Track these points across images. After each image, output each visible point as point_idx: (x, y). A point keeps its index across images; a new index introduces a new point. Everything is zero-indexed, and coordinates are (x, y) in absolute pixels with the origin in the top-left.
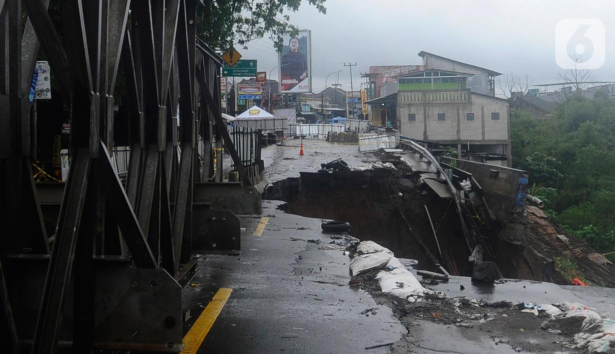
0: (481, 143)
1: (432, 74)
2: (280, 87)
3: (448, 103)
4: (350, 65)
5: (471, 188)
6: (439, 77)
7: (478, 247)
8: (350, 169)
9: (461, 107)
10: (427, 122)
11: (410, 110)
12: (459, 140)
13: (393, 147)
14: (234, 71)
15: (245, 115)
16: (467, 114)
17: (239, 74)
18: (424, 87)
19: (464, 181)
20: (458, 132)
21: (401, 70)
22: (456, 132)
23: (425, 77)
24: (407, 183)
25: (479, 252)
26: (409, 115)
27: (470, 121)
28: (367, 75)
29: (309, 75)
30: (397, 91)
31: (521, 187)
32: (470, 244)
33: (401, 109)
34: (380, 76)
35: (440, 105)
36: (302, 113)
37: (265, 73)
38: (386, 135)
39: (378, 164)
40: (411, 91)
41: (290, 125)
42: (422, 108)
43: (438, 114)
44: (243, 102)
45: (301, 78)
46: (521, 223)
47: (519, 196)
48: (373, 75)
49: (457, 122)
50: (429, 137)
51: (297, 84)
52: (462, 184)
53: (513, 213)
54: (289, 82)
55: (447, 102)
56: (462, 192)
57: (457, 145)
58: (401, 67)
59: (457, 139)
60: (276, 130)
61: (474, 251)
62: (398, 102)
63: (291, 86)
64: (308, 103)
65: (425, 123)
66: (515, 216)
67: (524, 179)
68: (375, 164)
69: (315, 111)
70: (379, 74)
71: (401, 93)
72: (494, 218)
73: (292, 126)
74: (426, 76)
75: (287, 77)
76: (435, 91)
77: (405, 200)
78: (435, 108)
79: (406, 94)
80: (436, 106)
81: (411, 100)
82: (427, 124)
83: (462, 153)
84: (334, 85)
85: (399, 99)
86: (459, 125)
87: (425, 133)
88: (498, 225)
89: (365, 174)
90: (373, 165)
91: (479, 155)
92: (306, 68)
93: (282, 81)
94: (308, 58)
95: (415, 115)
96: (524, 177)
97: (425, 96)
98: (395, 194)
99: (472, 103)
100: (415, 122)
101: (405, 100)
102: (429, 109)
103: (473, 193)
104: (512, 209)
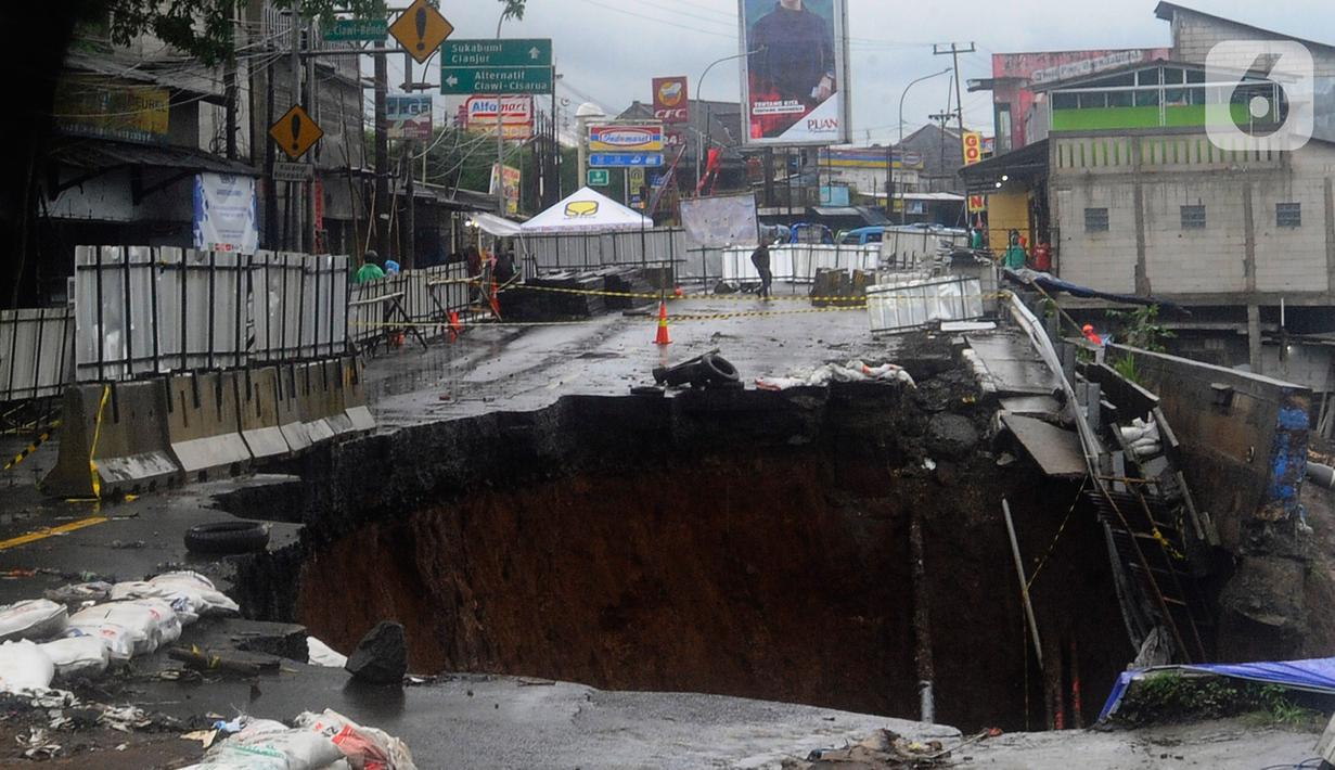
0: (1323, 302)
1: (1161, 76)
2: (747, 128)
3: (1213, 172)
4: (954, 52)
5: (1157, 442)
6: (1185, 85)
7: (1159, 634)
8: (743, 385)
9: (1256, 185)
10: (1146, 234)
11: (1088, 194)
12: (1251, 294)
13: (976, 314)
14: (478, 76)
15: (552, 219)
16: (1278, 205)
17: (494, 86)
18: (1133, 118)
19: (1138, 420)
20: (1249, 265)
21: (1093, 65)
22: (1242, 265)
23: (1136, 87)
24: (958, 430)
25: (1158, 649)
26: (1086, 210)
27: (1288, 229)
28: (984, 84)
29: (840, 86)
30: (1047, 136)
31: (1286, 438)
32: (1133, 623)
33: (1059, 193)
34: (1024, 84)
35: (1191, 178)
36: (821, 211)
37: (682, 80)
38: (950, 279)
39: (853, 368)
40: (1093, 135)
41: (704, 250)
42: (1131, 187)
43: (1182, 207)
44: (603, 175)
45: (814, 95)
46: (1289, 557)
47: (1281, 467)
48: (1005, 82)
49: (1244, 233)
50: (1152, 282)
51: (800, 116)
52: (1125, 430)
53: (1260, 524)
54: (775, 108)
55: (1209, 168)
56: (1118, 456)
57: (1245, 308)
58: (1091, 54)
59: (1243, 288)
60: (648, 266)
61: (1144, 647)
62: (1051, 167)
63: (785, 122)
64: (848, 176)
65: (1140, 239)
66: (1268, 530)
67: (1294, 413)
68: (840, 370)
69: (866, 204)
70: (1020, 79)
71: (1060, 142)
72: (1214, 541)
73: (709, 254)
74: (1140, 84)
75: (768, 93)
76: (1170, 132)
77: (940, 484)
78: (1171, 188)
79: (1077, 143)
80: (1174, 182)
81: (1095, 164)
82: (1147, 242)
83: (1264, 333)
84: (937, 118)
85: (1054, 158)
86: (1250, 243)
87: (1140, 270)
88: (1222, 563)
89: (795, 400)
90: (833, 371)
91: (1320, 340)
92: (829, 64)
93: (752, 106)
94: (838, 32)
95: (1106, 209)
96: (1294, 407)
97: (1137, 148)
98: (911, 465)
99: (1291, 170)
100: (1104, 234)
101: (1072, 165)
102: (1153, 190)
103: (1164, 458)
104: (1259, 511)
